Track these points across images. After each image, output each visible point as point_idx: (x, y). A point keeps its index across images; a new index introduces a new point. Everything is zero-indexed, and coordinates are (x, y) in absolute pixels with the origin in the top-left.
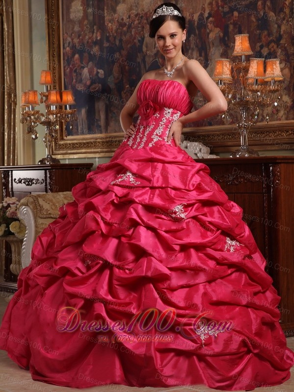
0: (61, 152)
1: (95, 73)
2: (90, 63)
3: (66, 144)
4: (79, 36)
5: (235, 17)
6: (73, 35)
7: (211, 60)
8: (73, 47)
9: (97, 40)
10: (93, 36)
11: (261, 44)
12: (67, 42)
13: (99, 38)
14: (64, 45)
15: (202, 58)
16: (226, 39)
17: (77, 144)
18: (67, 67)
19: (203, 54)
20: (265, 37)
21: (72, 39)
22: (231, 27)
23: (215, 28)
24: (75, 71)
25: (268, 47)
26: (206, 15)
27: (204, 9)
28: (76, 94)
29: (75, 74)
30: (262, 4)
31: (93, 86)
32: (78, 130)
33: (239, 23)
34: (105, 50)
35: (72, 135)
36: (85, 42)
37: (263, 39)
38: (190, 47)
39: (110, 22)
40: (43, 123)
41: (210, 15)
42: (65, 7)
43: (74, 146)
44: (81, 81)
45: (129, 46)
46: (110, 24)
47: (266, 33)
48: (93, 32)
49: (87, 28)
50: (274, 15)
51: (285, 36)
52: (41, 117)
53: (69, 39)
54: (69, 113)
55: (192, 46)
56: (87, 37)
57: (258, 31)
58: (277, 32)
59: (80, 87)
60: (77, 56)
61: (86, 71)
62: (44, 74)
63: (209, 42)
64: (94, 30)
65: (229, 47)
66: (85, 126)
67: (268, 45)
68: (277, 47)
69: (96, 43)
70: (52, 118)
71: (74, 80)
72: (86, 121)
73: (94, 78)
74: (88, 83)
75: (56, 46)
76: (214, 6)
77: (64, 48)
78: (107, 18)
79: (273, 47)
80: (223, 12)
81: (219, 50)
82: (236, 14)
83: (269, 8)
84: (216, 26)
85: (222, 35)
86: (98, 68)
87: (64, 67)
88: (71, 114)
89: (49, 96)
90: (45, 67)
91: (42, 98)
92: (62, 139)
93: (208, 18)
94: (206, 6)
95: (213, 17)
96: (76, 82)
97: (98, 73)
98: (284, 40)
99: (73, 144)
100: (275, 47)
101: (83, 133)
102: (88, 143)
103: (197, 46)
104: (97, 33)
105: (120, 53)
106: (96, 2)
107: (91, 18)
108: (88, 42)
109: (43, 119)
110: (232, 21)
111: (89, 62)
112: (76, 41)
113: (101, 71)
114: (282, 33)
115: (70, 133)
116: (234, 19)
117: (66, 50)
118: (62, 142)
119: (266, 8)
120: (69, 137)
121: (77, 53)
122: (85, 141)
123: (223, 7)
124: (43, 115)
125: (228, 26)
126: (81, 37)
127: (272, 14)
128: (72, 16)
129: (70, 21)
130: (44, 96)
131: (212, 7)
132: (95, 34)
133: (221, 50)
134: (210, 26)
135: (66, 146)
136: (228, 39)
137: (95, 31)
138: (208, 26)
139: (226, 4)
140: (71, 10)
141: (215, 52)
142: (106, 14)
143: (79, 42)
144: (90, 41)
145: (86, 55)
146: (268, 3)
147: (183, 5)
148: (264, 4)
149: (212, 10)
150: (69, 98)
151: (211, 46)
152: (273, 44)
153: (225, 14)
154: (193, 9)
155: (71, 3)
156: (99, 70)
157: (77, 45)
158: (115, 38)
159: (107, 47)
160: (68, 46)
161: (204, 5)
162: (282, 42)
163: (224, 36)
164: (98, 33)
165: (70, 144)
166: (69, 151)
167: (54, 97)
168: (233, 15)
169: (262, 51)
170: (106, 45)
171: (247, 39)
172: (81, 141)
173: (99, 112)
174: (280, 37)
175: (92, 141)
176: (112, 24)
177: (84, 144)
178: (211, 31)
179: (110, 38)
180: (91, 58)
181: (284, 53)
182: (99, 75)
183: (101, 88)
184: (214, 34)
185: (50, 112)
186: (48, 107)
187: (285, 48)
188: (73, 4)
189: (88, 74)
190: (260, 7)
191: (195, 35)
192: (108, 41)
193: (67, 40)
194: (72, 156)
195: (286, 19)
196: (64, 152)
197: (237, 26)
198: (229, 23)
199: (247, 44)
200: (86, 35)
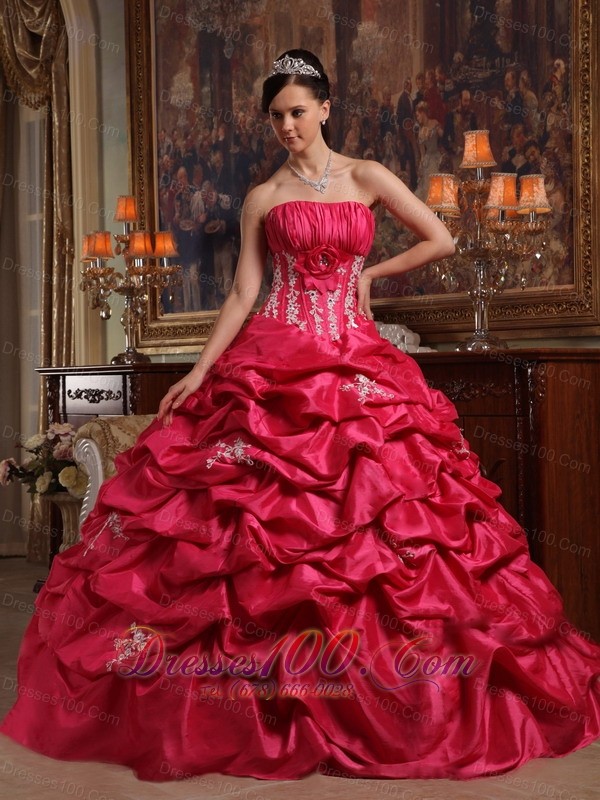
0: (153, 342)
1: (214, 199)
2: (206, 183)
3: (162, 328)
4: (186, 135)
5: (466, 100)
6: (176, 132)
7: (421, 177)
8: (176, 155)
9: (217, 141)
10: (211, 134)
11: (511, 148)
12: (166, 145)
13: (221, 139)
14: (159, 152)
15: (406, 173)
16: (449, 139)
17: (181, 327)
18: (164, 190)
19: (408, 166)
20: (518, 136)
21: (174, 141)
22: (458, 118)
23: (430, 121)
24: (179, 197)
25: (524, 154)
26: (413, 96)
27: (409, 86)
28: (180, 238)
29: (179, 204)
30: (513, 77)
31: (211, 225)
32: (183, 302)
33: (472, 111)
34: (233, 160)
35: (173, 312)
36: (198, 145)
37: (516, 139)
38: (384, 153)
39: (241, 109)
40: (120, 290)
41: (420, 97)
42: (161, 84)
43: (175, 332)
44: (189, 215)
45: (275, 152)
46: (241, 114)
47: (520, 128)
48: (211, 128)
49: (201, 120)
50: (534, 96)
51: (554, 135)
52: (117, 279)
53: (169, 141)
54: (167, 273)
55: (388, 152)
56: (201, 137)
57: (506, 126)
58: (540, 126)
59: (187, 226)
60: (182, 170)
61: (198, 196)
62: (123, 204)
63: (418, 145)
64: (213, 124)
65: (454, 153)
66: (197, 296)
67: (524, 150)
68: (541, 154)
69: (215, 147)
70: (137, 280)
71: (177, 214)
72: (198, 288)
73: (212, 210)
74: (202, 218)
75: (144, 152)
76: (427, 81)
77: (159, 156)
78: (236, 102)
79: (533, 154)
80: (444, 91)
81: (437, 158)
82: (466, 94)
83: (526, 85)
84: (431, 117)
85: (441, 132)
86: (219, 192)
87: (159, 191)
88: (171, 274)
89: (131, 243)
90: (126, 190)
91: (119, 246)
92: (155, 319)
93: (416, 102)
94: (413, 80)
95: (426, 100)
96: (180, 217)
97: (218, 199)
98: (553, 141)
99: (175, 328)
100: (537, 153)
101: (192, 309)
102: (200, 326)
103: (397, 152)
104: (218, 131)
105: (259, 164)
106: (217, 75)
107: (208, 102)
108: (202, 145)
109: (121, 283)
110: (460, 107)
111: (204, 180)
112: (181, 143)
113: (225, 198)
114: (549, 128)
115: (169, 308)
116: (464, 103)
117: (162, 159)
118: (154, 325)
119: (521, 84)
120: (167, 316)
121: (183, 165)
122: (195, 323)
123: (443, 83)
124: (121, 277)
125: (452, 117)
126: (189, 137)
127: (531, 94)
128: (174, 99)
129: (170, 108)
130: (123, 241)
131: (423, 82)
132: (214, 131)
133: (441, 160)
134: (420, 116)
135: (161, 333)
136: (453, 140)
137: (215, 126)
138: (416, 117)
139: (449, 77)
140: (172, 89)
141: (429, 162)
142: (234, 96)
143: (186, 146)
144: (205, 143)
145: (198, 168)
146: (524, 76)
147: (372, 79)
148: (517, 77)
149: (423, 88)
150: (166, 245)
151: (422, 151)
152: (533, 148)
153: (447, 94)
154: (389, 86)
155: (171, 77)
156: (221, 196)
157: (183, 150)
158: (250, 138)
159: (236, 154)
160: (167, 153)
161: (409, 79)
162: (548, 144)
163: (445, 135)
164: (221, 131)
165: (168, 328)
166: (168, 342)
167: (140, 244)
168: (461, 96)
169: (514, 161)
170: (234, 150)
171: (486, 138)
172: (188, 323)
173: (221, 270)
174: (546, 137)
175: (208, 322)
176: (245, 112)
177: (195, 327)
178: (422, 125)
179: (242, 139)
180: (208, 174)
181: (552, 164)
182: (223, 205)
183: (224, 228)
184: (427, 130)
185: (133, 271)
186: (130, 261)
187: (555, 155)
188: (175, 78)
189: (201, 203)
190: (510, 83)
191: (393, 131)
192: (237, 142)
193: (165, 142)
194: (171, 350)
195: (555, 105)
196: (158, 342)
197: (469, 116)
198: (455, 110)
199: (486, 148)
200: (198, 132)
